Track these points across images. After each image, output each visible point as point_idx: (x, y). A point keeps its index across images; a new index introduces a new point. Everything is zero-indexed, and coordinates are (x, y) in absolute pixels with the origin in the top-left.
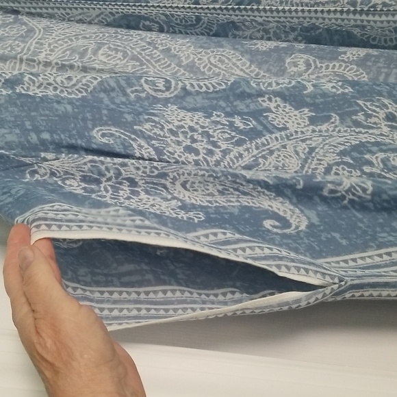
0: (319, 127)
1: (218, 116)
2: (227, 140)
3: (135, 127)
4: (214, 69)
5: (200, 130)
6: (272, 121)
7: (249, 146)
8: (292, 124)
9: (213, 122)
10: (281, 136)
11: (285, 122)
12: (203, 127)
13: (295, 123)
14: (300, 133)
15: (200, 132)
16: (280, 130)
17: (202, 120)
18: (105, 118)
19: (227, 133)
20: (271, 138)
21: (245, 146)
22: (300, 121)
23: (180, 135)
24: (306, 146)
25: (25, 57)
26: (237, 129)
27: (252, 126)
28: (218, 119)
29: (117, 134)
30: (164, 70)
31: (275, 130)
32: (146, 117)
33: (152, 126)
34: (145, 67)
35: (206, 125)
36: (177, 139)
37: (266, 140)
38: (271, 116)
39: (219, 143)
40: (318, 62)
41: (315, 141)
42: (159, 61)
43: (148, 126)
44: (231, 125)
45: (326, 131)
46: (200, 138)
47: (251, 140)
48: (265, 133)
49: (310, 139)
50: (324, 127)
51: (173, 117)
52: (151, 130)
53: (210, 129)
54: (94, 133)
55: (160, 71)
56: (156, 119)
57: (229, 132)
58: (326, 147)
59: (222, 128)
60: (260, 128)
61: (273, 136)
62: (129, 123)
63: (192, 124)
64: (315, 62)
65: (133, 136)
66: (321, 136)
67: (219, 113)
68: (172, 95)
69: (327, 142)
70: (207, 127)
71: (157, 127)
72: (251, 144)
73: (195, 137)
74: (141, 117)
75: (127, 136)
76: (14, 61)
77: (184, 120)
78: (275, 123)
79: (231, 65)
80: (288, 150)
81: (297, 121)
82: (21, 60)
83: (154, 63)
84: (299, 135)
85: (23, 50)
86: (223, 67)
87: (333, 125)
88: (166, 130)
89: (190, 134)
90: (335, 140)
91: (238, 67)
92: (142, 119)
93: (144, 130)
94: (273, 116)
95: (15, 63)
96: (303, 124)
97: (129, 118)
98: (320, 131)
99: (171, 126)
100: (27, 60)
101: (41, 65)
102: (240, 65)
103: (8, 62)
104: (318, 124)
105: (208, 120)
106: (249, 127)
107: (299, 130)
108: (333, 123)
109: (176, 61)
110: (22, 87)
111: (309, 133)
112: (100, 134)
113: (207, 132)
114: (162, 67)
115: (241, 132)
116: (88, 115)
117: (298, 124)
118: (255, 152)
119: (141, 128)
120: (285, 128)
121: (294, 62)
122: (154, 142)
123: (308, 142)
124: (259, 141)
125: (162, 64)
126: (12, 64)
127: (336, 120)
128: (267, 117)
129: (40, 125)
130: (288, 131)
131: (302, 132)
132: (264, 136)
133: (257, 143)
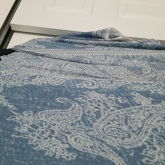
0: (156, 105)
1: (112, 96)
2: (113, 107)
3: (75, 99)
4: (113, 72)
5: (103, 102)
6: (135, 100)
7: (123, 110)
8: (144, 103)
9: (109, 99)
10: (138, 108)
11: (141, 101)
12: (104, 101)
13: (145, 103)
14: (146, 107)
15: (102, 102)
16: (138, 105)
17: (104, 98)
18: (63, 95)
19: (114, 104)
20: (133, 108)
21: (121, 110)
22: (147, 102)
23: (94, 103)
24: (148, 113)
25: (38, 67)
26: (119, 103)
27: (126, 102)
28: (111, 98)
29: (67, 100)
30: (92, 72)
31: (135, 105)
32: (80, 95)
33: (82, 99)
34: (85, 71)
35: (105, 100)
36: (92, 104)
37: (131, 109)
38: (135, 98)
39: (110, 107)
40: (156, 70)
41: (153, 111)
42: (90, 68)
43: (80, 98)
44: (116, 101)
45: (158, 108)
46: (102, 105)
47: (124, 108)
48: (131, 106)
49: (151, 110)
50: (158, 106)
51: (92, 96)
52: (81, 100)
53: (107, 102)
54: (57, 99)
55: (91, 72)
56: (85, 96)
57: (115, 104)
58: (158, 114)
59: (113, 102)
60: (129, 103)
61: (134, 107)
62: (73, 97)
63: (99, 99)
64: (155, 70)
65: (73, 102)
66: (156, 110)
67: (112, 95)
68: (94, 88)
69: (158, 112)
70: (106, 101)
71: (84, 99)
72: (124, 109)
73: (100, 104)
74: (78, 95)
75: (71, 101)
76: (33, 68)
77: (97, 97)
78: (136, 101)
79: (119, 70)
80: (140, 113)
81: (146, 102)
82: (36, 68)
83: (88, 69)
84: (146, 108)
85: (37, 64)
86: (116, 71)
87: (162, 105)
88: (88, 101)
89: (98, 103)
90: (162, 112)
91: (122, 71)
92: (79, 96)
93: (78, 100)
94: (136, 98)
95: (34, 69)
96: (148, 103)
97: (73, 95)
98: (156, 107)
99: (90, 99)
100: (38, 68)
101: (43, 70)
102: (123, 71)
103: (31, 69)
104: (155, 104)
105: (107, 98)
106: (124, 102)
107: (146, 106)
108: (162, 104)
109: (97, 69)
110: (35, 80)
111: (151, 108)
112: (59, 100)
113: (106, 103)
114: (91, 71)
115: (120, 104)
116: (56, 93)
117: (147, 103)
118: (126, 112)
119: (77, 99)
120: (140, 104)
121: (146, 70)
122: (81, 104)
123: (150, 112)
124: (128, 109)
125: (91, 70)
126: (33, 69)
127: (163, 103)
128: (133, 99)
129: (35, 95)
130: (141, 106)
131: (148, 107)
132: (130, 107)
133: (127, 109)
